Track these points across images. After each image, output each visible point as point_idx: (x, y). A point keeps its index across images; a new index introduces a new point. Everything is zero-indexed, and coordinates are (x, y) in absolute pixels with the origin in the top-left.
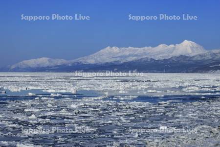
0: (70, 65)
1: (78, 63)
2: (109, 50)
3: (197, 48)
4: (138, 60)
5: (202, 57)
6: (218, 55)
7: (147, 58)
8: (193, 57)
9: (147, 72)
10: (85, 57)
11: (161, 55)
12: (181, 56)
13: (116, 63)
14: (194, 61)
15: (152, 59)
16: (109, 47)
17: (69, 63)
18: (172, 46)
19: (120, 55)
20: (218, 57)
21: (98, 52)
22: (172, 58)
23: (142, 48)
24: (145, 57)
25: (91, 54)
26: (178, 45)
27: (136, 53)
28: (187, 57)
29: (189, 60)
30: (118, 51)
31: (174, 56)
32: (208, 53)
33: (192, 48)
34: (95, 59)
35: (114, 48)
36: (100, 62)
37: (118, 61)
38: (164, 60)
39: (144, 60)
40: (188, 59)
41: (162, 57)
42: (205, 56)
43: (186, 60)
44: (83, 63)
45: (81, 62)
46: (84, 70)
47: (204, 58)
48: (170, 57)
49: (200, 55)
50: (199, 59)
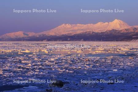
0: (38, 36)
1: (43, 35)
2: (64, 26)
3: (124, 24)
4: (84, 33)
5: (127, 31)
8: (121, 31)
9: (90, 41)
10: (48, 31)
11: (99, 30)
12: (113, 30)
14: (121, 33)
15: (93, 32)
16: (64, 24)
17: (37, 35)
18: (107, 23)
19: (71, 29)
21: (56, 28)
23: (86, 25)
24: (89, 30)
25: (52, 29)
26: (111, 22)
27: (83, 28)
28: (117, 31)
29: (118, 33)
30: (70, 27)
31: (108, 30)
32: (131, 28)
33: (120, 25)
34: (55, 32)
35: (67, 25)
36: (58, 34)
37: (70, 34)
38: (102, 33)
39: (88, 33)
40: (117, 32)
41: (100, 31)
42: (129, 30)
44: (47, 35)
45: (45, 35)
46: (47, 39)
48: (105, 31)
49: (126, 29)
50: (125, 32)
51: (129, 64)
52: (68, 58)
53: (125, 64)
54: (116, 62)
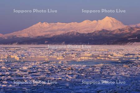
0: (6, 38)
1: (13, 37)
2: (40, 25)
3: (117, 23)
4: (66, 34)
5: (121, 31)
6: (135, 29)
7: (74, 32)
8: (114, 31)
9: (74, 44)
10: (19, 31)
11: (86, 30)
12: (103, 30)
13: (47, 37)
14: (114, 35)
15: (78, 33)
16: (40, 23)
17: (5, 36)
18: (95, 21)
19: (50, 29)
20: (135, 31)
21: (30, 27)
22: (95, 31)
23: (69, 24)
24: (72, 31)
25: (25, 29)
26: (100, 21)
27: (64, 28)
28: (108, 31)
29: (110, 34)
30: (48, 26)
31: (97, 30)
32: (126, 27)
33: (112, 23)
34: (28, 33)
35: (44, 23)
36: (32, 36)
37: (48, 35)
38: (89, 34)
39: (71, 33)
40: (108, 33)
41: (87, 31)
42: (123, 30)
43: (108, 34)
44: (18, 37)
45: (16, 36)
46: (18, 42)
47: (122, 32)
48: (93, 31)
49: (119, 30)
50: (119, 32)
51: (123, 74)
52: (45, 67)
53: (119, 74)
54: (106, 71)
